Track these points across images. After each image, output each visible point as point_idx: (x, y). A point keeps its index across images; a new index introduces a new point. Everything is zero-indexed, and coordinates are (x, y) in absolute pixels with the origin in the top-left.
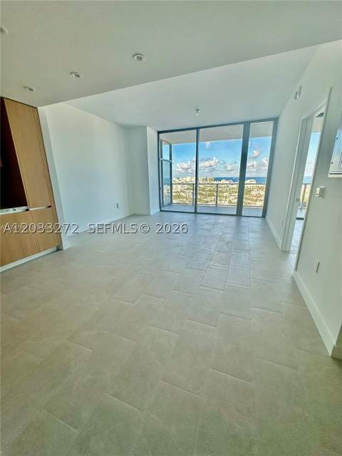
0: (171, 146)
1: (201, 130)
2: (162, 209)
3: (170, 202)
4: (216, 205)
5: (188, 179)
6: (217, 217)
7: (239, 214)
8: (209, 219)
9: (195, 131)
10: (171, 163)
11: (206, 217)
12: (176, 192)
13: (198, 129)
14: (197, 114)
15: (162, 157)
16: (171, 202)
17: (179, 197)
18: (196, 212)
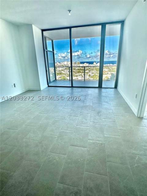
0: (52, 41)
1: (73, 29)
2: (50, 85)
3: (54, 79)
4: (85, 80)
5: (66, 63)
6: (87, 89)
7: (100, 86)
8: (81, 91)
9: (69, 30)
10: (54, 53)
11: (80, 90)
12: (59, 71)
13: (70, 28)
14: (70, 14)
15: (46, 49)
16: (56, 79)
17: (61, 74)
18: (72, 87)
